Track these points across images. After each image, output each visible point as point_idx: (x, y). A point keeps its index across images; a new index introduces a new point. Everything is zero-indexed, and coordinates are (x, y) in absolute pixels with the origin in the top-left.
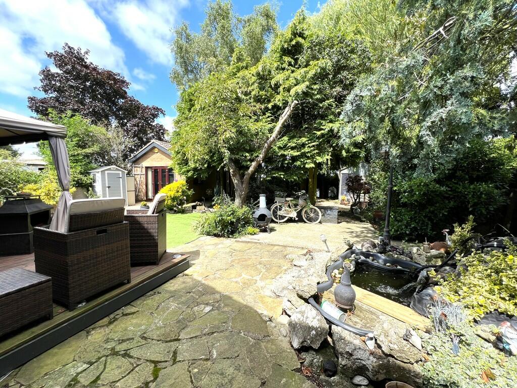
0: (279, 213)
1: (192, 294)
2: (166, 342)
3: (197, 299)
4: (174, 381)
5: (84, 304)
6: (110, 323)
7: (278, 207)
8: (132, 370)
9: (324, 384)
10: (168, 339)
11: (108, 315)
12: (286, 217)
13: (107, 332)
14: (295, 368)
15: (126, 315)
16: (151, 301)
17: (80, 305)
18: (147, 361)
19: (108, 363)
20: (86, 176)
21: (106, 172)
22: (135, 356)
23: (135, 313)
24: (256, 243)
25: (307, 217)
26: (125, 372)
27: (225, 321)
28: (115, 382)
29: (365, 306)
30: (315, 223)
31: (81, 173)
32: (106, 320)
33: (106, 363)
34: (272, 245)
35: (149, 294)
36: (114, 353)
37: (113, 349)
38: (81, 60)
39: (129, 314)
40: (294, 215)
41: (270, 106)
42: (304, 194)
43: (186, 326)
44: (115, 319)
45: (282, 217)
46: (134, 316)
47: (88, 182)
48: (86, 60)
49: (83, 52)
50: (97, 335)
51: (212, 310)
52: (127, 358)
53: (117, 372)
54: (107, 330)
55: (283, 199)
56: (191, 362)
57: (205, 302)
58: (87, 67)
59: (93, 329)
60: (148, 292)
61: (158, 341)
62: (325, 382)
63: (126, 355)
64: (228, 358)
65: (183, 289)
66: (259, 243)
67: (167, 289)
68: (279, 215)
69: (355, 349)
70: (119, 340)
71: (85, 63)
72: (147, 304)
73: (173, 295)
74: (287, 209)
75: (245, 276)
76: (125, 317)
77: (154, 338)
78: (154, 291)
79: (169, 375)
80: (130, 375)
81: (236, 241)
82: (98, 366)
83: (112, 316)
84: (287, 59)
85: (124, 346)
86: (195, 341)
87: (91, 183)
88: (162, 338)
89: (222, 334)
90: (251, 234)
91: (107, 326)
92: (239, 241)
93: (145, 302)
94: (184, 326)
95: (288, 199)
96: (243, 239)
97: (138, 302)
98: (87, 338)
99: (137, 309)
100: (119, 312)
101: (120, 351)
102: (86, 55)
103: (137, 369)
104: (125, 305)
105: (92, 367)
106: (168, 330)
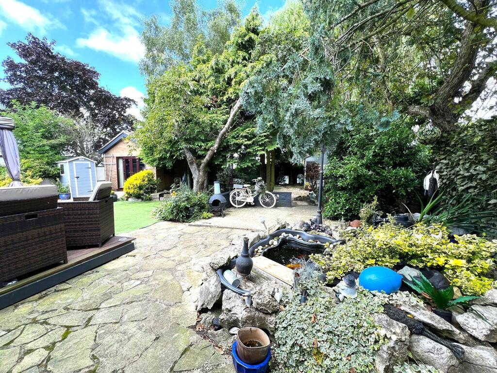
0: (237, 198)
1: (128, 272)
2: (86, 311)
3: (131, 276)
4: (79, 340)
5: (14, 282)
6: (40, 298)
7: (237, 193)
8: (45, 334)
9: (210, 336)
10: (89, 309)
11: (40, 292)
12: (244, 202)
13: (34, 305)
14: (190, 325)
15: (58, 291)
16: (85, 279)
17: (10, 283)
18: (62, 326)
19: (25, 330)
20: (53, 167)
21: (74, 162)
22: (52, 323)
23: (67, 289)
24: (207, 226)
25: (264, 202)
26: (38, 336)
27: (147, 292)
28: (25, 344)
29: (266, 273)
30: (271, 207)
31: (48, 164)
32: (37, 296)
33: (23, 330)
34: (221, 227)
35: (87, 273)
36: (35, 321)
37: (34, 319)
38: (46, 50)
39: (61, 290)
40: (250, 200)
41: (225, 99)
42: (260, 181)
43: (111, 298)
44: (46, 295)
45: (240, 203)
46: (65, 292)
47: (56, 172)
48: (52, 51)
49: (49, 42)
50: (24, 309)
51: (141, 284)
52: (45, 325)
53: (30, 336)
54: (35, 304)
55: (241, 186)
56: (101, 325)
57: (136, 278)
58: (53, 57)
59: (21, 304)
60: (86, 272)
61: (79, 310)
62: (211, 335)
63: (45, 322)
64: (136, 321)
65: (121, 267)
66: (210, 226)
67: (106, 268)
68: (238, 201)
69: (234, 306)
70: (43, 312)
71: (52, 53)
72: (82, 282)
73: (110, 273)
74: (245, 194)
75: (184, 255)
76: (56, 293)
77: (76, 308)
78: (93, 270)
79: (76, 336)
80: (42, 338)
81: (189, 225)
82: (15, 332)
83: (44, 292)
84: (241, 54)
85: (46, 316)
86: (112, 309)
87: (59, 174)
88: (83, 308)
89: (139, 303)
90: (205, 218)
91: (36, 301)
92: (191, 225)
93: (80, 280)
94: (108, 298)
95: (245, 185)
96: (197, 223)
97: (74, 280)
98: (14, 311)
99: (70, 286)
100: (53, 289)
101: (40, 320)
102: (52, 45)
103: (49, 333)
104: (60, 283)
105: (9, 333)
106: (91, 301)
